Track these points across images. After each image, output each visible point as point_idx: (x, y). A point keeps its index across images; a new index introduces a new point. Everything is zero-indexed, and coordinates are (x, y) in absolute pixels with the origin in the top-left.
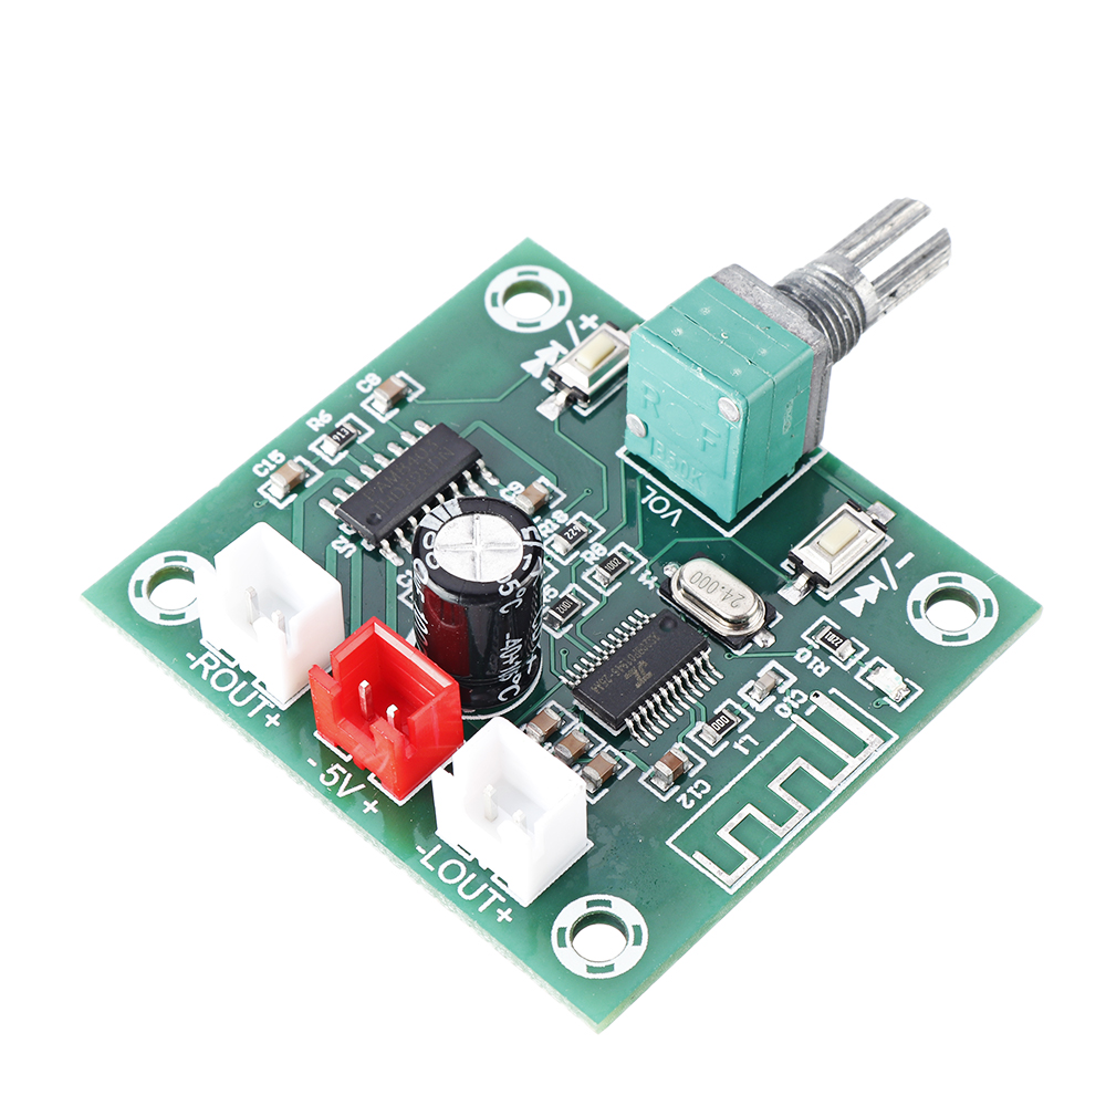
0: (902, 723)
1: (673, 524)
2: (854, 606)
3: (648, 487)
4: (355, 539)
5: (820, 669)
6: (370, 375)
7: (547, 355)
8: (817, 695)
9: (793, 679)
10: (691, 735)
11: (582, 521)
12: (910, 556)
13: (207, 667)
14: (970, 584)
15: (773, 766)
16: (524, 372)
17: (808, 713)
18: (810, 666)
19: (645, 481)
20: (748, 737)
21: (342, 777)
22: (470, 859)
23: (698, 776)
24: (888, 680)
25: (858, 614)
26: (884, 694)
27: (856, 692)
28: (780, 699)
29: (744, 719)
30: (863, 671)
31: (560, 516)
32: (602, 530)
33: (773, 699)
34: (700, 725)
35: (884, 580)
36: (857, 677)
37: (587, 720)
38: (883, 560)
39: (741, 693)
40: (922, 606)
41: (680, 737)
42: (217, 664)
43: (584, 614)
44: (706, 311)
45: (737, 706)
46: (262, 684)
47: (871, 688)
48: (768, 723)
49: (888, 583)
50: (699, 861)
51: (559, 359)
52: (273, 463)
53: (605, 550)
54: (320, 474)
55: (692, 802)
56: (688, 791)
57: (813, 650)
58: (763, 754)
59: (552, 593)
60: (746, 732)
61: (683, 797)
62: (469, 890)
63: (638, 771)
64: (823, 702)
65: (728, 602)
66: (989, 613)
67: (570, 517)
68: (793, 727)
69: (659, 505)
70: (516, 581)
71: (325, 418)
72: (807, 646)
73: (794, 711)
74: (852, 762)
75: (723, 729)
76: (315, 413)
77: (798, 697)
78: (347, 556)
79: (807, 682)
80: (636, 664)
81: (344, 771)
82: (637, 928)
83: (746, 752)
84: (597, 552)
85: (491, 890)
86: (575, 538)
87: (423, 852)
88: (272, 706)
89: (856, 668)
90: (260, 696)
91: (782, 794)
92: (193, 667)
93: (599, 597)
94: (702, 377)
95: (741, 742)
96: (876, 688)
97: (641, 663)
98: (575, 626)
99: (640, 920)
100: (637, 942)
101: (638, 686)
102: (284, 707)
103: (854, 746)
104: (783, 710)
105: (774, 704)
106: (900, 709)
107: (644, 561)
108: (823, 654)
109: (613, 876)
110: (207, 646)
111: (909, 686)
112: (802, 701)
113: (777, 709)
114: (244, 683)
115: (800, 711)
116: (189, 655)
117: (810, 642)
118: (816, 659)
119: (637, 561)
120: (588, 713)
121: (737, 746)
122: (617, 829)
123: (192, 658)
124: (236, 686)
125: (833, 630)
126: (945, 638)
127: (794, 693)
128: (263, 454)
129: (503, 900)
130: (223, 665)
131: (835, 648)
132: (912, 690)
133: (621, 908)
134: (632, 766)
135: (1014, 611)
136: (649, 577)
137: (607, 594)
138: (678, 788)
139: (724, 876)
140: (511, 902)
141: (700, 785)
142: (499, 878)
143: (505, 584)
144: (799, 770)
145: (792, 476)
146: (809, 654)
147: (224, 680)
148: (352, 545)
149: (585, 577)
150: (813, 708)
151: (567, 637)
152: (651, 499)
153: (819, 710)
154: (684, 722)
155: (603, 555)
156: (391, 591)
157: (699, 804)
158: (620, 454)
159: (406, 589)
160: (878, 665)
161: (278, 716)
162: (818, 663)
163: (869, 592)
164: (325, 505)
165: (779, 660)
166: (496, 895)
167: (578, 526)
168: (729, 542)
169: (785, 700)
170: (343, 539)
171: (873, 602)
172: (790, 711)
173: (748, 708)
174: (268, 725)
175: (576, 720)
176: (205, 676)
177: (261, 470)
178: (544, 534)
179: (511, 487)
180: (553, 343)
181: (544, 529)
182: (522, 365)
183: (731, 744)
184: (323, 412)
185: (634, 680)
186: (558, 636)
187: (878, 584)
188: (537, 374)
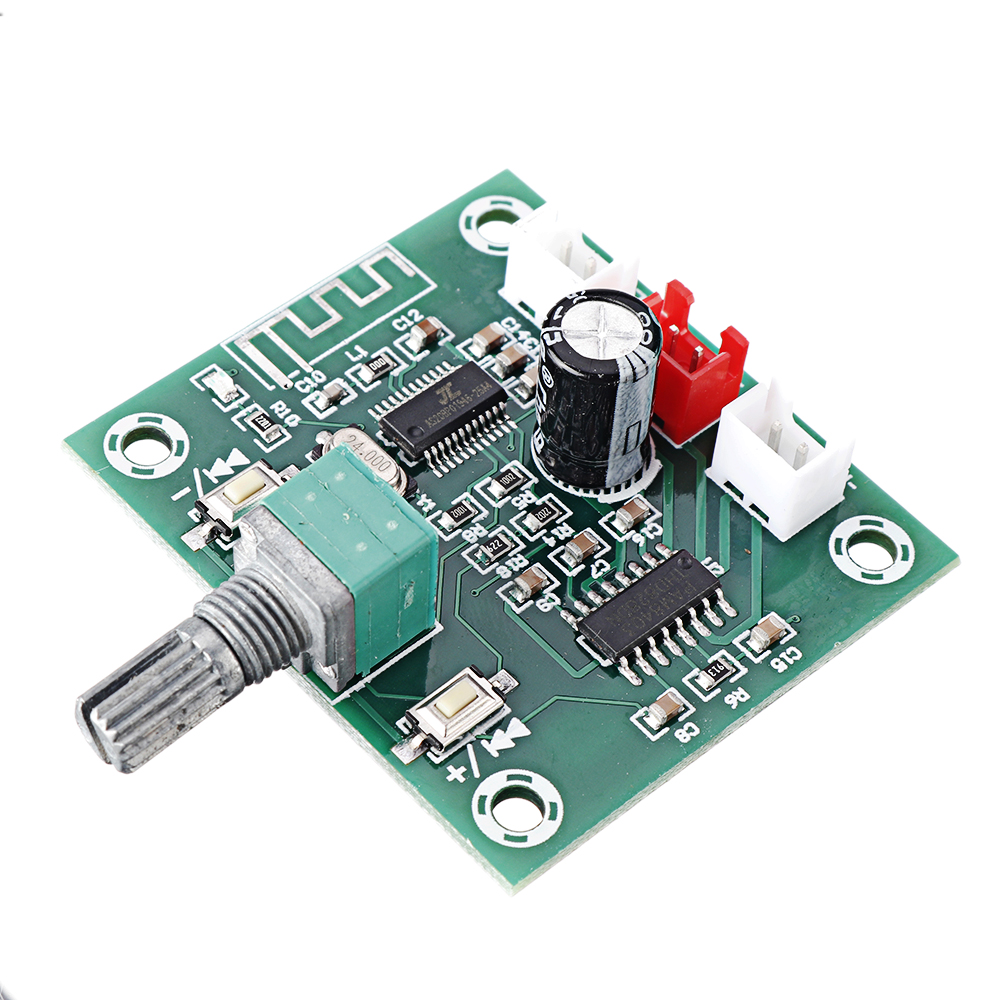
0: (216, 357)
2: (237, 457)
5: (279, 408)
6: (686, 741)
8: (286, 386)
9: (305, 402)
10: (404, 365)
11: (483, 567)
12: (175, 498)
15: (335, 334)
16: (527, 725)
17: (297, 373)
18: (288, 411)
20: (354, 359)
23: (402, 333)
25: (235, 450)
27: (250, 385)
28: (320, 386)
29: (355, 374)
30: (241, 401)
31: (503, 572)
32: (464, 554)
34: (395, 373)
35: (204, 478)
36: (247, 396)
39: (354, 395)
40: (174, 451)
41: (414, 366)
45: (359, 385)
48: (334, 368)
49: (202, 476)
50: (410, 269)
51: (492, 735)
52: (782, 659)
53: (464, 535)
54: (736, 642)
55: (410, 313)
56: (413, 322)
57: (283, 424)
58: (342, 344)
59: (518, 502)
60: (355, 363)
61: (418, 319)
64: (283, 380)
66: (114, 438)
67: (494, 570)
68: (313, 362)
71: (732, 699)
72: (287, 428)
73: (309, 375)
74: (266, 329)
75: (376, 359)
76: (743, 707)
77: (303, 386)
78: (709, 559)
79: (293, 398)
80: (450, 402)
83: (357, 348)
84: (471, 534)
89: (246, 405)
91: (331, 311)
92: (850, 477)
93: (473, 492)
95: (360, 356)
97: (444, 402)
98: (498, 470)
99: (465, 233)
100: (469, 219)
103: (260, 342)
104: (319, 376)
105: (326, 383)
106: (214, 366)
108: (274, 420)
111: (202, 383)
112: (301, 382)
113: (324, 378)
115: (303, 374)
117: (284, 431)
118: (281, 416)
119: (435, 522)
121: (364, 353)
123: (850, 485)
127: (307, 389)
128: (793, 670)
132: (199, 380)
134: (459, 347)
135: (90, 444)
137: (467, 494)
139: (390, 255)
141: (401, 326)
144: (312, 326)
146: (287, 421)
149: (485, 513)
150: (292, 375)
151: (506, 460)
153: (287, 374)
154: (407, 378)
155: (467, 531)
156: (668, 521)
157: (404, 312)
158: (439, 629)
159: (654, 522)
160: (225, 404)
162: (280, 412)
163: (221, 468)
164: (731, 612)
165: (315, 418)
169: (316, 385)
171: (219, 460)
172: (313, 375)
173: (349, 382)
177: (793, 654)
178: (520, 557)
179: (550, 606)
180: (496, 755)
181: (521, 561)
182: (527, 732)
183: (369, 356)
184: (734, 707)
185: (453, 390)
186: (516, 463)
187: (212, 475)
188: (515, 721)
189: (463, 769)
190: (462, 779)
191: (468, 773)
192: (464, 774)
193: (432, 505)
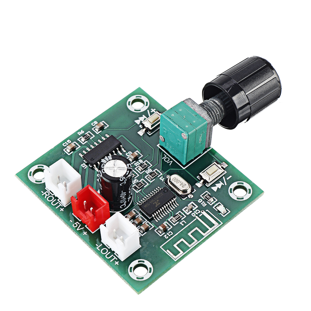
0: (224, 220)
1: (170, 165)
2: (215, 189)
3: (164, 155)
4: (87, 164)
5: (204, 205)
6: (95, 121)
7: (141, 119)
8: (203, 211)
9: (197, 207)
10: (169, 220)
11: (146, 163)
12: (231, 176)
13: (46, 195)
14: (246, 185)
15: (190, 229)
16: (135, 123)
17: (200, 216)
18: (202, 204)
19: (164, 153)
20: (184, 221)
21: (78, 225)
22: (109, 248)
23: (170, 230)
24: (221, 208)
25: (216, 191)
26: (220, 212)
27: (213, 211)
28: (193, 212)
29: (183, 216)
30: (215, 206)
31: (141, 161)
32: (151, 165)
33: (191, 211)
34: (172, 217)
35: (223, 182)
36: (214, 207)
37: (143, 214)
38: (224, 177)
39: (183, 210)
40: (232, 190)
41: (166, 220)
42: (49, 194)
43: (144, 187)
44: (180, 110)
45: (182, 213)
46: (60, 200)
47: (217, 210)
48: (189, 218)
49: (224, 183)
50: (168, 252)
51: (144, 120)
52: (68, 143)
53: (152, 171)
54: (80, 147)
55: (168, 237)
56: (167, 234)
57: (203, 199)
58: (187, 226)
59: (137, 181)
60: (183, 220)
61: (166, 236)
62: (108, 256)
63: (155, 228)
64: (204, 213)
65: (182, 186)
66: (249, 193)
67: (143, 161)
68: (196, 219)
69: (167, 160)
70: (124, 178)
71: (82, 132)
72: (201, 198)
73: (196, 215)
74: (210, 229)
75: (177, 219)
76: (80, 130)
77: (198, 211)
78: (85, 168)
79: (201, 208)
80: (156, 201)
81: (79, 224)
82: (150, 268)
83: (183, 225)
84: (150, 171)
85: (114, 256)
86: (144, 167)
87: (97, 246)
88: (62, 206)
89: (214, 205)
90: (59, 203)
91: (191, 236)
92: (43, 195)
93: (149, 183)
94: (177, 127)
95: (182, 222)
96: (218, 210)
97: (158, 200)
98: (142, 190)
99: (151, 266)
100: (150, 272)
101: (156, 206)
102: (65, 207)
103: (211, 225)
104: (194, 215)
105: (191, 213)
106: (224, 216)
107: (161, 174)
108: (205, 201)
109: (146, 255)
110: (47, 190)
111: (227, 210)
112: (198, 213)
113: (192, 214)
114: (56, 200)
115: (198, 215)
116: (42, 192)
117: (202, 197)
118: (204, 202)
119: (160, 174)
120: (143, 212)
121: (181, 223)
122: (148, 243)
123: (43, 192)
124: (53, 200)
125: (209, 195)
126: (237, 198)
127: (197, 210)
128: (65, 141)
129: (117, 259)
130: (50, 195)
131: (208, 199)
132: (228, 212)
133: (147, 263)
134: (153, 227)
135: (256, 192)
136: (162, 178)
137: (151, 182)
138: (164, 233)
139: (174, 257)
140: (119, 260)
141: (170, 233)
142: (116, 254)
143: (121, 178)
144: (196, 230)
145: (202, 154)
146: (202, 201)
147: (50, 199)
148: (86, 166)
149: (146, 177)
150: (201, 215)
151: (140, 192)
152: (165, 158)
153: (203, 215)
154: (168, 216)
155: (151, 172)
156: (95, 178)
157: (169, 237)
158: (158, 145)
160: (219, 204)
161: (63, 209)
162: (204, 203)
163: (219, 185)
164: (80, 154)
165: (194, 202)
166: (115, 258)
167: (145, 164)
168: (184, 170)
169: (194, 212)
170: (84, 164)
171: (220, 188)
172: (195, 215)
173: (185, 214)
174: (60, 211)
175: (140, 214)
176: (45, 197)
177: (65, 145)
178: (136, 165)
179: (129, 153)
180: (143, 115)
181: (136, 164)
182: (135, 121)
183: (179, 223)
184: (82, 130)
185: (155, 205)
186: (137, 192)
187: (221, 183)
188: (138, 124)
189: (152, 112)
190: (152, 109)
191: (150, 111)
192: (151, 110)
193: (161, 178)
